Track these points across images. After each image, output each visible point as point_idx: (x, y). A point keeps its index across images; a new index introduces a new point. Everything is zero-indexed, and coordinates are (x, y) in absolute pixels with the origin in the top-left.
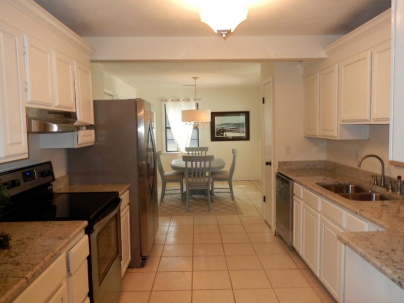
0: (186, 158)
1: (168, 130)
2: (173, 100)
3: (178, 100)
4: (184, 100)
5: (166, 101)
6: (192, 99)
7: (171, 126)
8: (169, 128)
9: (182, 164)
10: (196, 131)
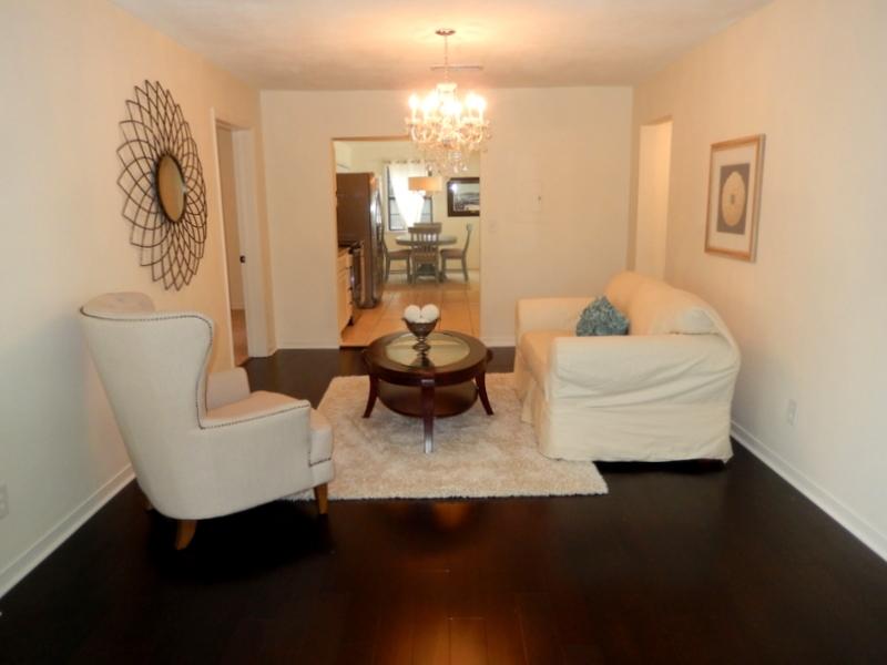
0: (412, 230)
1: (392, 201)
2: (398, 162)
3: (405, 162)
4: (413, 162)
5: (390, 162)
6: (422, 161)
7: (396, 195)
8: (393, 199)
9: (407, 237)
10: (428, 202)
